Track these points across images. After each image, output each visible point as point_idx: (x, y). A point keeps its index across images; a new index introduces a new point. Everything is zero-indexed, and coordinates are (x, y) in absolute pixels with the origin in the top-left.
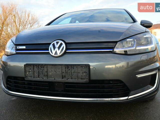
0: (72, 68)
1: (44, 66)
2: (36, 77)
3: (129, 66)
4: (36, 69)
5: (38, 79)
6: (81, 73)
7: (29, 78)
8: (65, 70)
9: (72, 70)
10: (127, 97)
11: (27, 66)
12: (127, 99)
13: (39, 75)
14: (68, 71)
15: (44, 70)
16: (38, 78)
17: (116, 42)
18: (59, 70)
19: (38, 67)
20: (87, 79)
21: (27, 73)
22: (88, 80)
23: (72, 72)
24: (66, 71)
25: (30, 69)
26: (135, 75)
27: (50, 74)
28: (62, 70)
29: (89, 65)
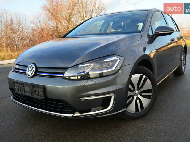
4: (19, 85)
5: (20, 93)
6: (40, 92)
9: (35, 89)
10: (72, 115)
12: (73, 116)
15: (22, 86)
17: (67, 69)
18: (29, 88)
21: (16, 87)
26: (79, 98)
27: (26, 90)
28: (31, 88)
29: (44, 87)
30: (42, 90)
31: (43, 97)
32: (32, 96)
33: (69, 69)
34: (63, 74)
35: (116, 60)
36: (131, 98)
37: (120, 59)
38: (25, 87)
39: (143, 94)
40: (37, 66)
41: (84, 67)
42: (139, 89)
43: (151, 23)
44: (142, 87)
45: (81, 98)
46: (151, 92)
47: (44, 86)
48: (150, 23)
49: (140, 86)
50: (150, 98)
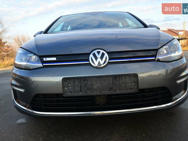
0: (121, 79)
1: (87, 80)
2: (78, 92)
3: (168, 74)
4: (77, 82)
6: (130, 83)
7: (69, 94)
8: (113, 81)
9: (120, 81)
10: (171, 103)
11: (65, 80)
12: (171, 105)
13: (81, 90)
14: (116, 82)
15: (87, 83)
16: (80, 93)
18: (106, 82)
19: (79, 81)
20: (135, 88)
21: (66, 88)
22: (136, 90)
23: (120, 83)
24: (114, 83)
25: (69, 84)
27: (95, 87)
28: (109, 82)
30: (133, 80)
38: (95, 83)
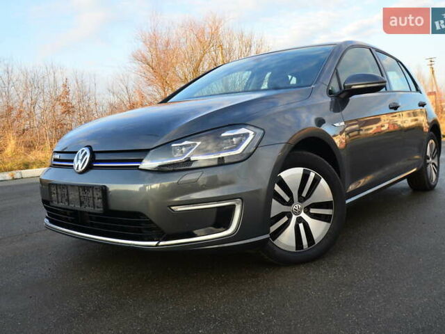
0: (88, 191)
1: (64, 187)
2: (60, 202)
5: (61, 205)
6: (96, 198)
7: (55, 204)
8: (83, 193)
9: (88, 194)
12: (157, 245)
13: (62, 200)
14: (85, 195)
17: (147, 151)
19: (60, 189)
21: (53, 195)
23: (88, 197)
25: (54, 190)
26: (170, 207)
27: (70, 198)
28: (80, 193)
29: (104, 188)
30: (100, 194)
31: (102, 209)
32: (82, 209)
33: (152, 151)
34: (140, 161)
35: (247, 135)
36: (285, 219)
37: (255, 134)
38: (70, 193)
39: (313, 211)
40: (94, 150)
41: (181, 147)
42: (301, 200)
43: (338, 69)
44: (309, 197)
45: (173, 208)
46: (331, 208)
47: (105, 186)
48: (336, 68)
49: (304, 194)
50: (329, 222)
